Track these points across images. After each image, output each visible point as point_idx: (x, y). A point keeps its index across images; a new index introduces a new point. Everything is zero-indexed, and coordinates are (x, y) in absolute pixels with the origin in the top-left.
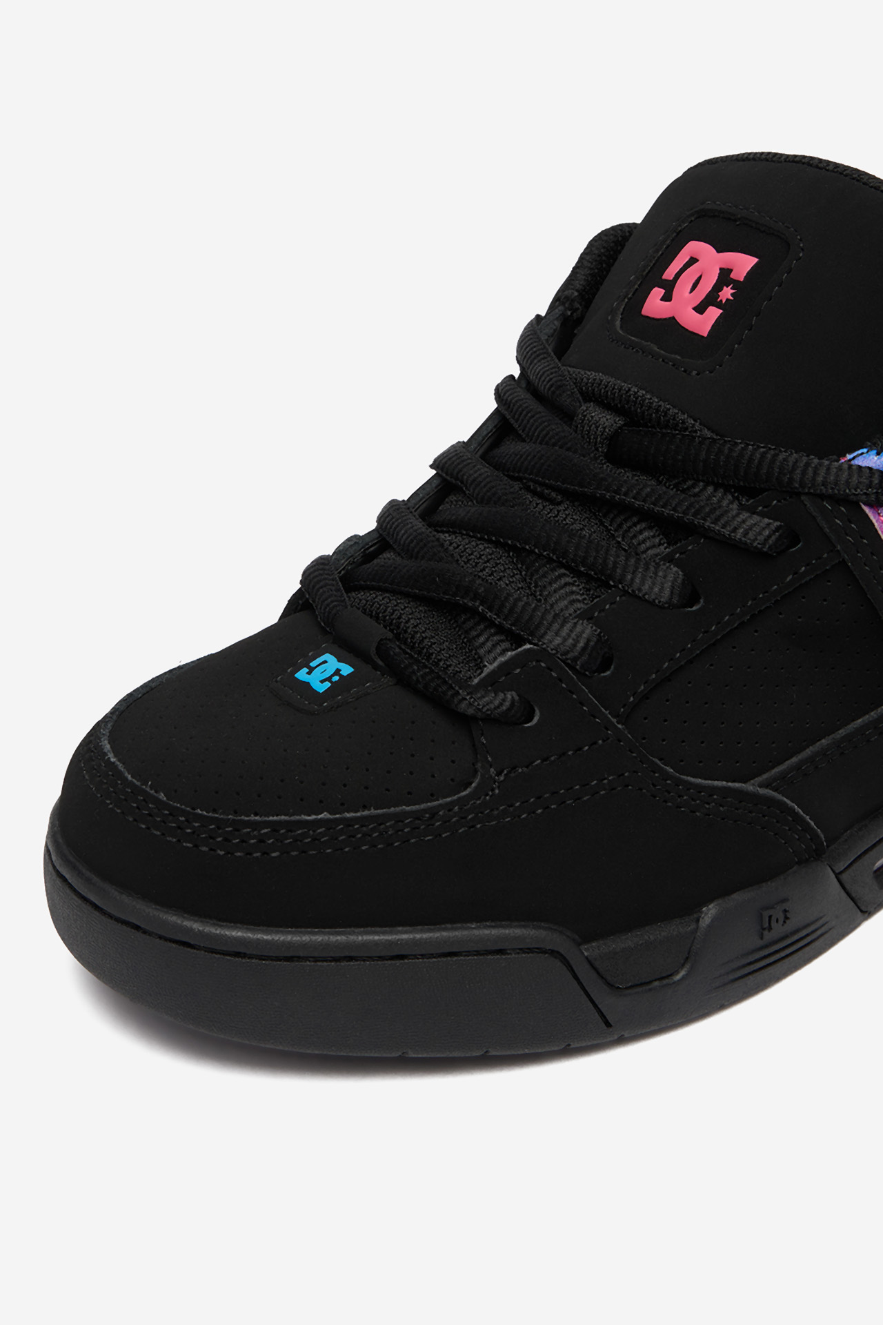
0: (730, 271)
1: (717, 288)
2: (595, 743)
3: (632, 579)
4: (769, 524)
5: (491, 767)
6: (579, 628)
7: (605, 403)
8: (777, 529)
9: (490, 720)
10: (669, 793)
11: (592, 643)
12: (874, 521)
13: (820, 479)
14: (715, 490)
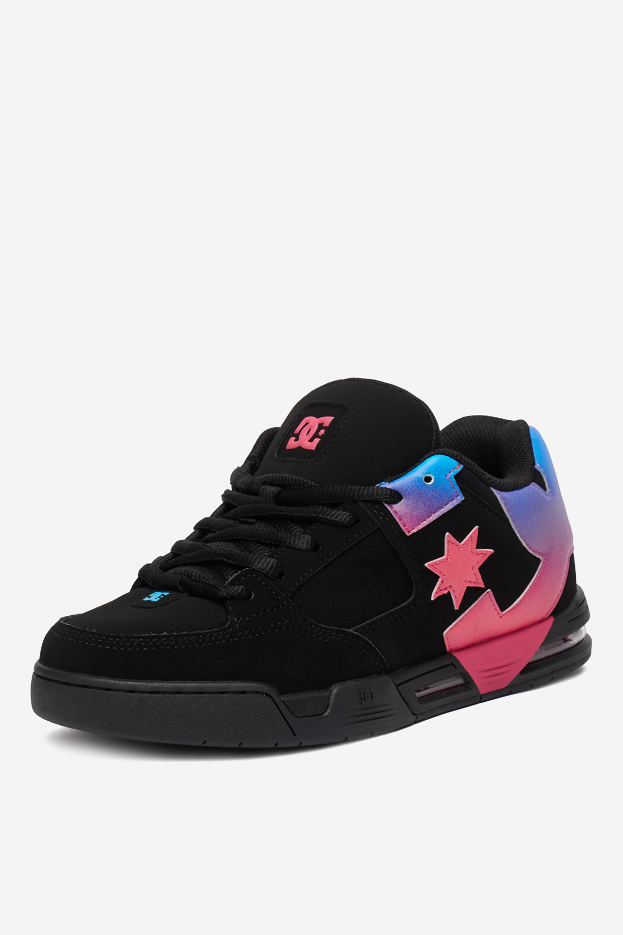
0: (323, 424)
1: (318, 431)
2: (279, 607)
3: (290, 541)
4: (345, 514)
5: (235, 617)
6: (268, 560)
7: (272, 484)
8: (350, 515)
9: (233, 598)
10: (313, 630)
11: (274, 565)
12: (390, 509)
13: (365, 493)
14: (323, 507)
